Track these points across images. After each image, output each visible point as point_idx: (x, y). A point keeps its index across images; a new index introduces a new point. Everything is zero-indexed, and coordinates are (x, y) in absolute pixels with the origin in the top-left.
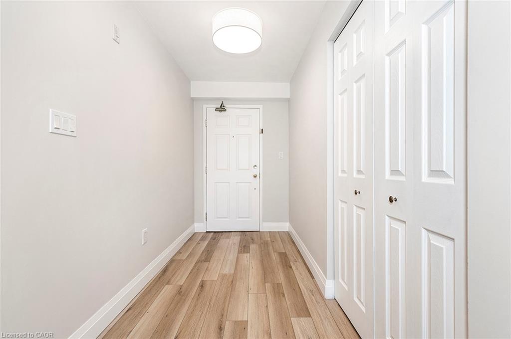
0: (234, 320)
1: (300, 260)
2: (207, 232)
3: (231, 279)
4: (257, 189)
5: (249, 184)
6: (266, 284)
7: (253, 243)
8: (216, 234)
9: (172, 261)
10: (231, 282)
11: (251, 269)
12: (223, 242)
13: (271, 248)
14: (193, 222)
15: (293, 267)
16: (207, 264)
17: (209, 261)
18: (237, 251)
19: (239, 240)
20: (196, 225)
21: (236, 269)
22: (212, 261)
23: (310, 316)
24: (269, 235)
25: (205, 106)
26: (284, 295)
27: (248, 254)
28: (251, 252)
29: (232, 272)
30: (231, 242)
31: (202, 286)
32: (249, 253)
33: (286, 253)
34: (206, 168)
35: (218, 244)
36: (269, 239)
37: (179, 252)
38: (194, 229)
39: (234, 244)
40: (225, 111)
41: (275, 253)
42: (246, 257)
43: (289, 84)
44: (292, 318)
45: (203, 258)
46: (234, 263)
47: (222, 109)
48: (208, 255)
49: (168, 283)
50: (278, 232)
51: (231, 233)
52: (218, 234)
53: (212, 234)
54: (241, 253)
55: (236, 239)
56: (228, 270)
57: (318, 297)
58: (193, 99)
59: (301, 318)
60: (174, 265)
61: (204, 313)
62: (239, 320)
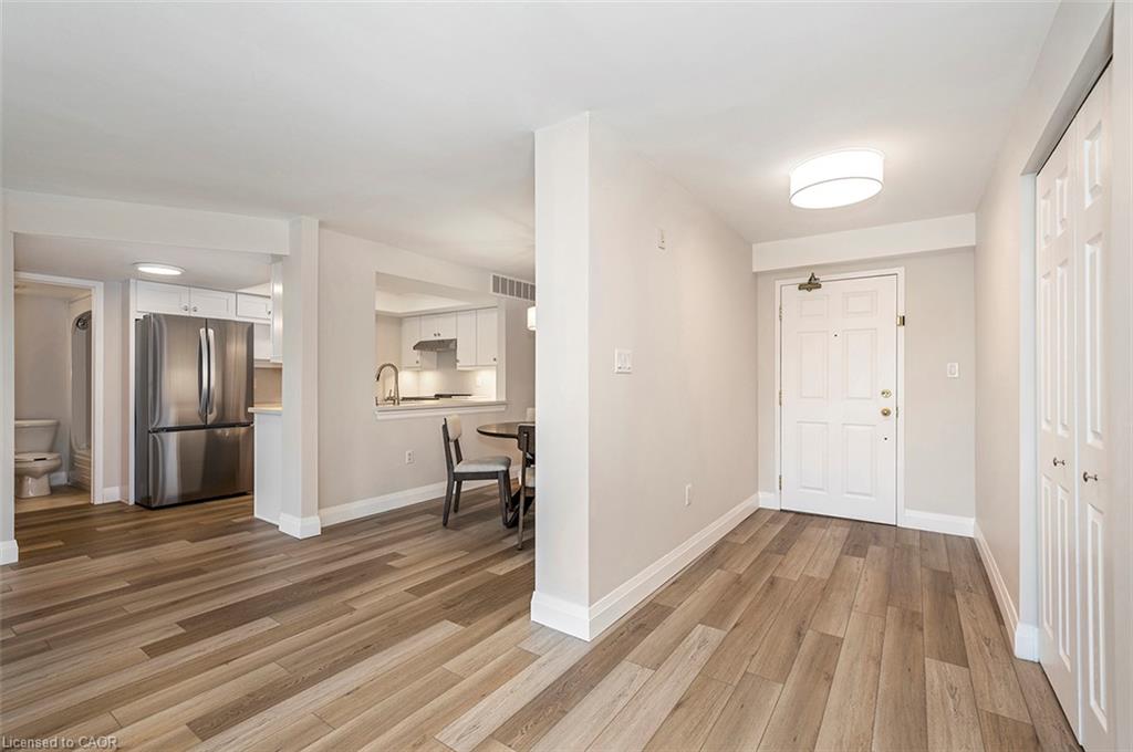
0: (821, 631)
1: (982, 590)
2: (781, 510)
3: (821, 586)
4: (892, 439)
5: (870, 428)
6: (889, 608)
7: (876, 544)
8: (800, 516)
9: (723, 542)
10: (824, 591)
11: (862, 581)
12: (812, 532)
13: (916, 560)
14: (755, 490)
15: (960, 599)
16: (781, 557)
17: (785, 554)
18: (839, 549)
19: (846, 534)
20: (761, 495)
21: (833, 574)
22: (790, 554)
23: (968, 666)
24: (918, 537)
25: (778, 283)
26: (921, 629)
27: (862, 560)
28: (868, 556)
29: (826, 576)
30: (828, 534)
31: (772, 582)
32: (865, 557)
33: (951, 573)
34: (780, 393)
35: (803, 534)
36: (917, 544)
37: (733, 532)
38: (757, 501)
39: (835, 539)
40: (820, 287)
41: (924, 570)
42: (855, 563)
43: (973, 215)
44: (926, 659)
45: (775, 548)
46: (831, 567)
47: (812, 284)
48: (783, 545)
49: (721, 567)
50: (945, 535)
51: (830, 520)
52: (804, 517)
53: (792, 515)
54: (847, 554)
55: (842, 532)
56: (818, 572)
57: (998, 651)
58: (756, 275)
59: (947, 664)
60: (726, 548)
61: (775, 613)
62: (830, 633)
